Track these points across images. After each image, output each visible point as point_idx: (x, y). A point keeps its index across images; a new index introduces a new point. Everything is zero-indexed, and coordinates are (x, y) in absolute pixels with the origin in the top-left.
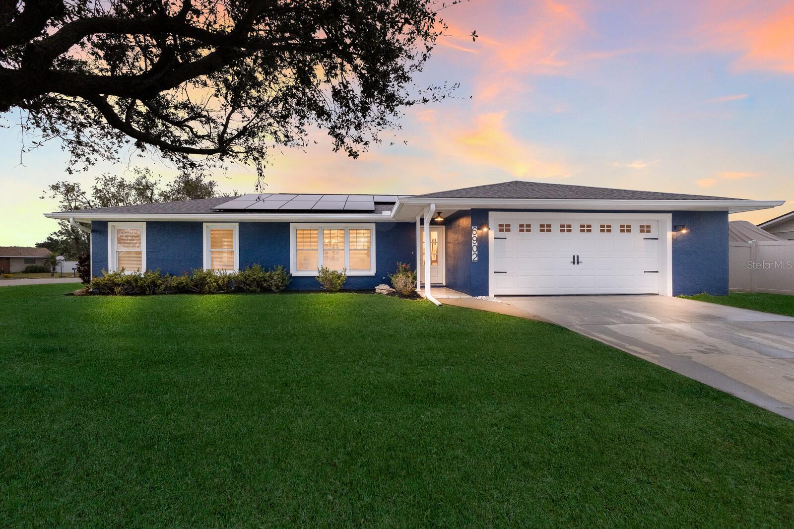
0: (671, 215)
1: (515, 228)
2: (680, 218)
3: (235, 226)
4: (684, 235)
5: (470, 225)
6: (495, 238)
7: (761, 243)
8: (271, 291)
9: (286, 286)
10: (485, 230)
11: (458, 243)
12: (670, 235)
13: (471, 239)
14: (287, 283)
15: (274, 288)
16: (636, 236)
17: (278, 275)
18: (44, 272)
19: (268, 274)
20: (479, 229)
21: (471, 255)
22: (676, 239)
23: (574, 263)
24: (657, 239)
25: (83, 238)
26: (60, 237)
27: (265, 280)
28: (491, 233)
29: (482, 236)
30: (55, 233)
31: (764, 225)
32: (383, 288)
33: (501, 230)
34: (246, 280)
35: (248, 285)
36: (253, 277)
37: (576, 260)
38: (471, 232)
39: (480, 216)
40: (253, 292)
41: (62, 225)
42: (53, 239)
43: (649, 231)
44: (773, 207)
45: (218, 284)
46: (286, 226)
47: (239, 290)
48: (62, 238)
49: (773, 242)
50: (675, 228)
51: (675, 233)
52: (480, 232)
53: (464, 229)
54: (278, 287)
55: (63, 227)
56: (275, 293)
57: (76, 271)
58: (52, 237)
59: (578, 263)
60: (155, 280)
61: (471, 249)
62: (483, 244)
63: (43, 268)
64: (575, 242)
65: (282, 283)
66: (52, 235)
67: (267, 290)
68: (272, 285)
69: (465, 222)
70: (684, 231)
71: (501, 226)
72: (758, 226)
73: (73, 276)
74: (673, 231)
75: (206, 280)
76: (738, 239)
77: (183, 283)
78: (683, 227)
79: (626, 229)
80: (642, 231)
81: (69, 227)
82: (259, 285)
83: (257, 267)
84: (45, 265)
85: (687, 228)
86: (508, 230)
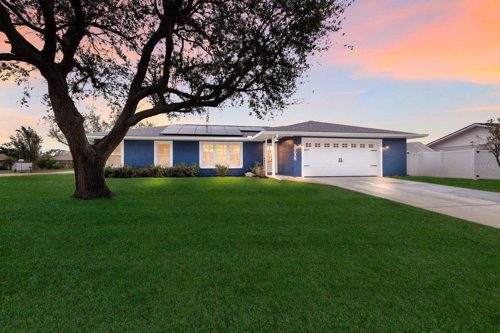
0: (382, 140)
1: (313, 145)
2: (386, 141)
3: (171, 143)
4: (388, 149)
5: (293, 144)
6: (304, 150)
7: (424, 153)
8: (190, 176)
9: (199, 174)
10: (300, 146)
11: (286, 152)
12: (381, 149)
13: (293, 150)
14: (199, 172)
15: (192, 174)
16: (367, 150)
17: (195, 168)
18: (4, 170)
19: (189, 167)
20: (297, 145)
21: (293, 158)
22: (384, 151)
23: (340, 162)
24: (376, 151)
25: (27, 148)
26: (9, 147)
27: (188, 171)
28: (303, 147)
29: (299, 149)
30: (5, 144)
31: (428, 145)
32: (249, 174)
33: (307, 146)
34: (178, 170)
35: (179, 173)
36: (182, 169)
37: (341, 160)
38: (293, 147)
39: (297, 140)
40: (182, 176)
41: (12, 139)
42: (3, 148)
43: (372, 147)
44: (424, 137)
45: (164, 172)
46: (197, 143)
47: (174, 176)
48: (10, 148)
49: (431, 153)
50: (384, 146)
51: (383, 148)
52: (297, 147)
53: (289, 145)
54: (194, 174)
55: (13, 140)
56: (193, 177)
57: (31, 168)
58: (3, 146)
59: (341, 162)
60: (131, 170)
61: (293, 155)
62: (299, 152)
63: (3, 167)
64: (340, 152)
65: (197, 172)
66: (3, 145)
67: (188, 176)
68: (191, 173)
69: (289, 142)
70: (387, 147)
71: (307, 144)
72: (426, 145)
73: (30, 172)
74: (383, 147)
75: (158, 170)
76: (416, 151)
77: (146, 172)
78: (387, 145)
79: (362, 146)
80: (370, 147)
81: (17, 140)
82: (185, 173)
83: (183, 163)
84: (4, 165)
85: (389, 146)
86: (310, 146)
